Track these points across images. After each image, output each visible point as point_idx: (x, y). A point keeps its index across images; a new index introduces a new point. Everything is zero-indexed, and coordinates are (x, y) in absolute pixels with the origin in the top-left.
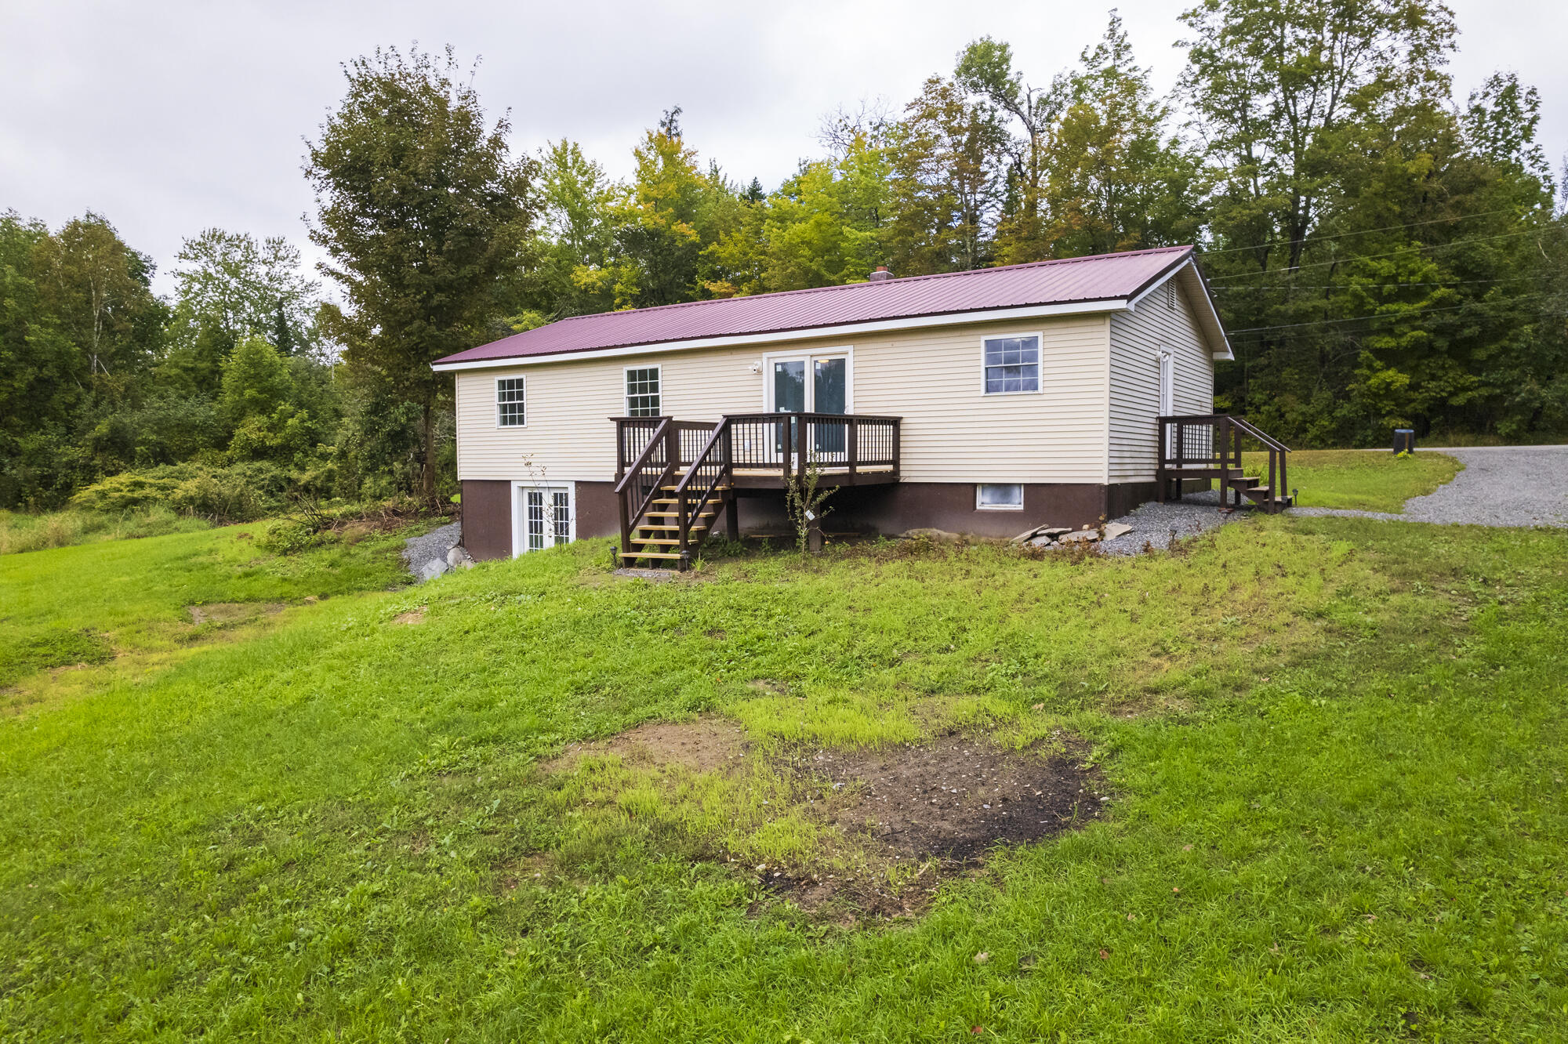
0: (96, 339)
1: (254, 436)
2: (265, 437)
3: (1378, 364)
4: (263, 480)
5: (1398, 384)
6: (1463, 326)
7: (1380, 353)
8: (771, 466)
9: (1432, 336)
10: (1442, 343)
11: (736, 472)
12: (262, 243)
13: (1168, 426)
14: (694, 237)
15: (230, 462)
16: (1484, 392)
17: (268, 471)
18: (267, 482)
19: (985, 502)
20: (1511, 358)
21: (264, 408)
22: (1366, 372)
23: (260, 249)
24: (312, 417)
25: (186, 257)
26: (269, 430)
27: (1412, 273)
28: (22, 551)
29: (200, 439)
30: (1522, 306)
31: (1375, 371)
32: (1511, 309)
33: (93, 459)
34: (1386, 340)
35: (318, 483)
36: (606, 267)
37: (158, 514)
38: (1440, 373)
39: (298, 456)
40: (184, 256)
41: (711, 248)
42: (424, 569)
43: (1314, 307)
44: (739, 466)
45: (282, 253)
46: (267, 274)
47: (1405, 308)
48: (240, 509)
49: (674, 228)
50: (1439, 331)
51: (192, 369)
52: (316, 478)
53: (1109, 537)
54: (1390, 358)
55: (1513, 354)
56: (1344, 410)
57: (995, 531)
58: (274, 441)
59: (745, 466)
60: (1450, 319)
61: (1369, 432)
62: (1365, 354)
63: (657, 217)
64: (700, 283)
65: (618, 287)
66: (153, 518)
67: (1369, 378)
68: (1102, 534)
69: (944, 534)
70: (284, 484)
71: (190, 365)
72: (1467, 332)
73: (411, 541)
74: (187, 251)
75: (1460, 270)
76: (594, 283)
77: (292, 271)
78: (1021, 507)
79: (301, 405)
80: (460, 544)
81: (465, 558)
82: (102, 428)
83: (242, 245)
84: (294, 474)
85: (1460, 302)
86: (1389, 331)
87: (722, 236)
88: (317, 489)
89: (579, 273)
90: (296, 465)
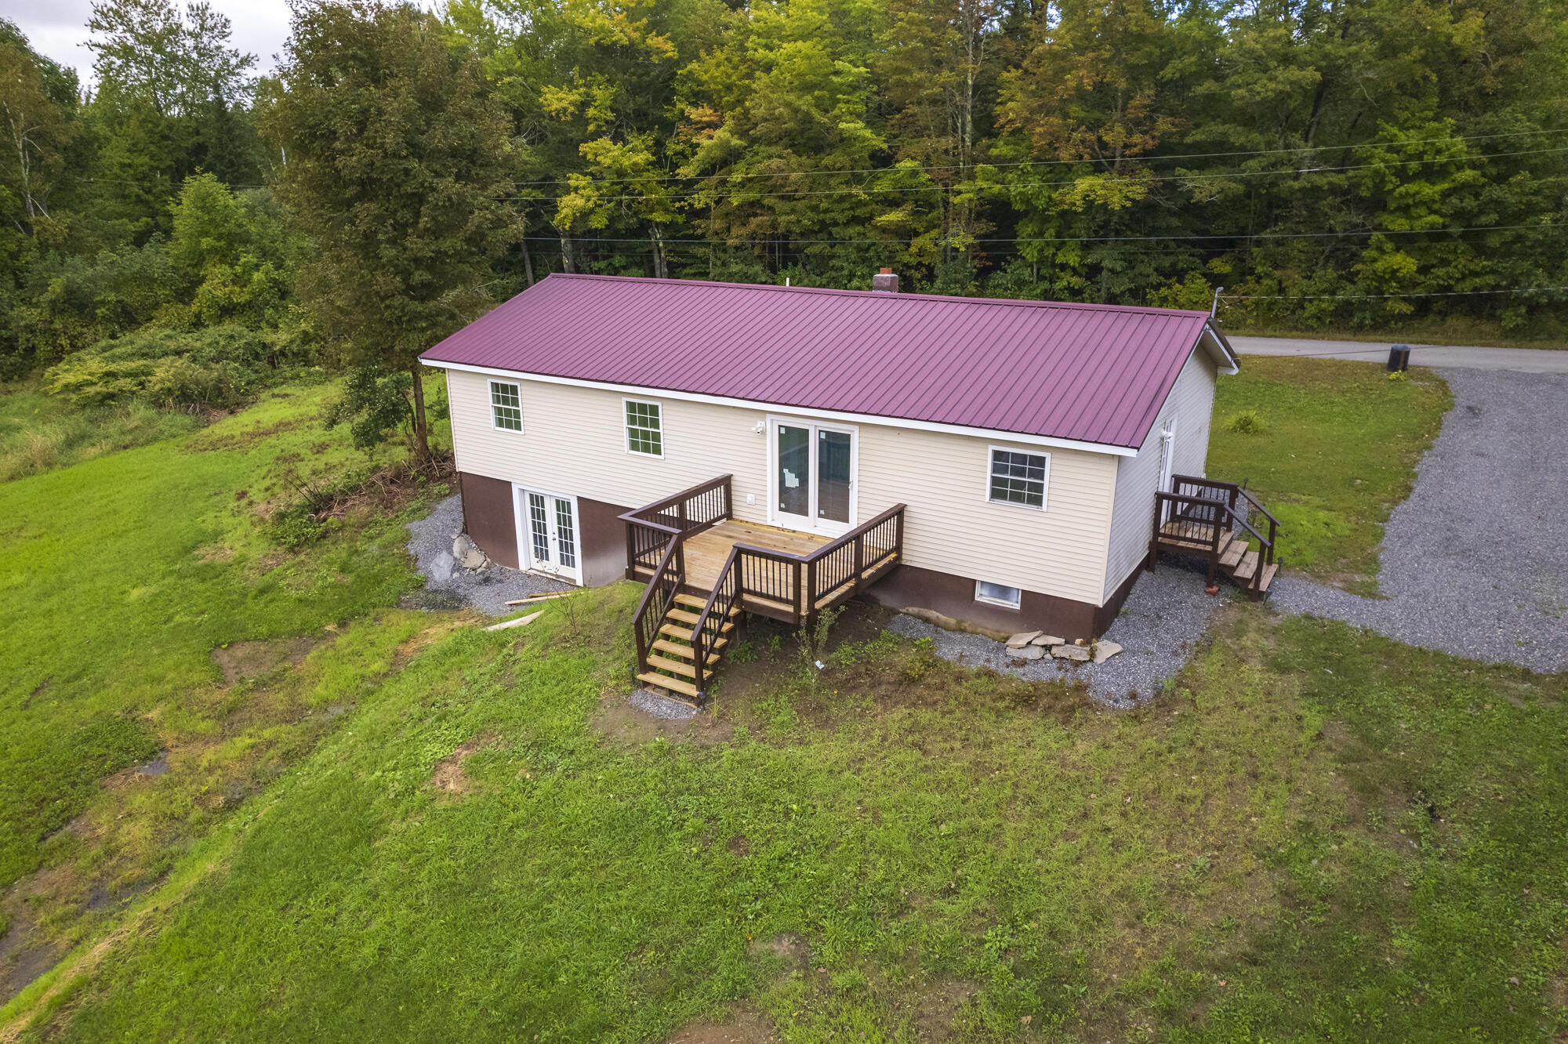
0: (25, 174)
1: (219, 293)
2: (231, 292)
3: (1389, 246)
4: (237, 349)
5: (1405, 271)
6: (1481, 212)
7: (1392, 237)
8: (780, 600)
9: (1447, 221)
10: (1456, 230)
11: (746, 597)
12: (184, 10)
13: (1165, 502)
14: (670, 50)
15: (197, 324)
16: (1490, 280)
17: (241, 337)
18: (242, 351)
19: (982, 596)
20: (1526, 247)
21: (226, 256)
22: (1374, 254)
23: (184, 19)
24: (278, 267)
25: (99, 27)
26: (234, 282)
27: (1439, 152)
28: (12, 478)
29: (162, 292)
30: (1547, 192)
31: (1383, 252)
32: (1536, 193)
33: (52, 322)
34: (1399, 221)
35: (295, 348)
36: (576, 88)
37: (139, 413)
38: (1451, 257)
39: (269, 312)
40: (95, 26)
41: (689, 67)
42: (432, 566)
43: (1329, 183)
44: (749, 592)
45: (210, 23)
46: (196, 48)
47: (1428, 190)
48: (220, 394)
49: (649, 41)
50: (1459, 215)
51: (130, 166)
52: (292, 342)
53: (1100, 659)
54: (1403, 241)
55: (1528, 243)
56: (1349, 293)
57: (991, 626)
58: (241, 297)
59: (754, 593)
60: (1470, 203)
61: (1368, 314)
62: (1376, 236)
63: (629, 30)
64: (680, 106)
65: (591, 112)
66: (133, 422)
67: (1375, 260)
68: (1092, 655)
69: (943, 618)
70: (259, 350)
71: (127, 161)
72: (1483, 219)
73: (414, 526)
74: (99, 18)
75: (1488, 149)
76: (565, 110)
77: (222, 43)
78: (1018, 607)
79: (264, 254)
80: (465, 531)
81: (470, 547)
82: (56, 286)
83: (162, 12)
84: (268, 337)
85: (1483, 186)
86: (1405, 210)
87: (702, 53)
88: (293, 353)
89: (548, 96)
90: (267, 322)
